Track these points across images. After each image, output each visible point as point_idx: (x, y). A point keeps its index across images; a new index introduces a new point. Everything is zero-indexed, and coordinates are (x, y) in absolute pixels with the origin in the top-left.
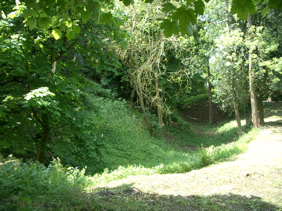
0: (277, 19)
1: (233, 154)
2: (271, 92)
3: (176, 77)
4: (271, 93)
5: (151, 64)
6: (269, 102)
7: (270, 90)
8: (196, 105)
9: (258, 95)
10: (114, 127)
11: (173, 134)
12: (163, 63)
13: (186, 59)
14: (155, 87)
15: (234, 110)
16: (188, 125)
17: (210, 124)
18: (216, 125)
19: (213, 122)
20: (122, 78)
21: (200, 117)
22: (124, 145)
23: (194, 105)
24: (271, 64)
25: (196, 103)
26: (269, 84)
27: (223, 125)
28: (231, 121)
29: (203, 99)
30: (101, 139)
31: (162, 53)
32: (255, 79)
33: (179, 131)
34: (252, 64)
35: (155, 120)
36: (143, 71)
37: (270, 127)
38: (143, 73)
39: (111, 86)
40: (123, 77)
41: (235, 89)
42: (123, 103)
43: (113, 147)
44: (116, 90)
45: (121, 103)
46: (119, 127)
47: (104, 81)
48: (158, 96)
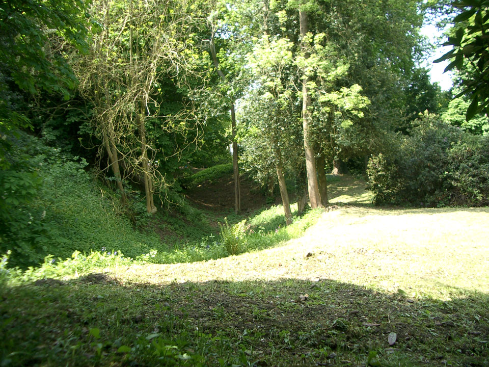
0: (347, 29)
1: (279, 241)
2: (339, 148)
3: (177, 123)
4: (338, 150)
5: (134, 99)
6: (334, 175)
7: (336, 145)
8: (212, 182)
9: (319, 154)
10: (66, 212)
11: (172, 228)
12: (155, 98)
13: (196, 91)
14: (140, 139)
15: (278, 182)
16: (199, 214)
17: (236, 213)
18: (247, 214)
19: (242, 210)
20: (80, 127)
21: (218, 203)
22: (85, 243)
23: (209, 182)
24: (339, 99)
25: (212, 180)
26: (336, 136)
27: (259, 213)
28: (272, 206)
29: (223, 172)
30: (41, 221)
31: (152, 81)
32: (313, 127)
33: (183, 224)
34: (307, 99)
35: (140, 201)
36: (119, 111)
37: (338, 207)
38: (119, 116)
39: (61, 143)
40: (82, 125)
41: (279, 145)
42: (82, 166)
43: (64, 246)
44: (70, 150)
45: (78, 166)
46: (76, 212)
47: (48, 134)
48: (144, 156)
